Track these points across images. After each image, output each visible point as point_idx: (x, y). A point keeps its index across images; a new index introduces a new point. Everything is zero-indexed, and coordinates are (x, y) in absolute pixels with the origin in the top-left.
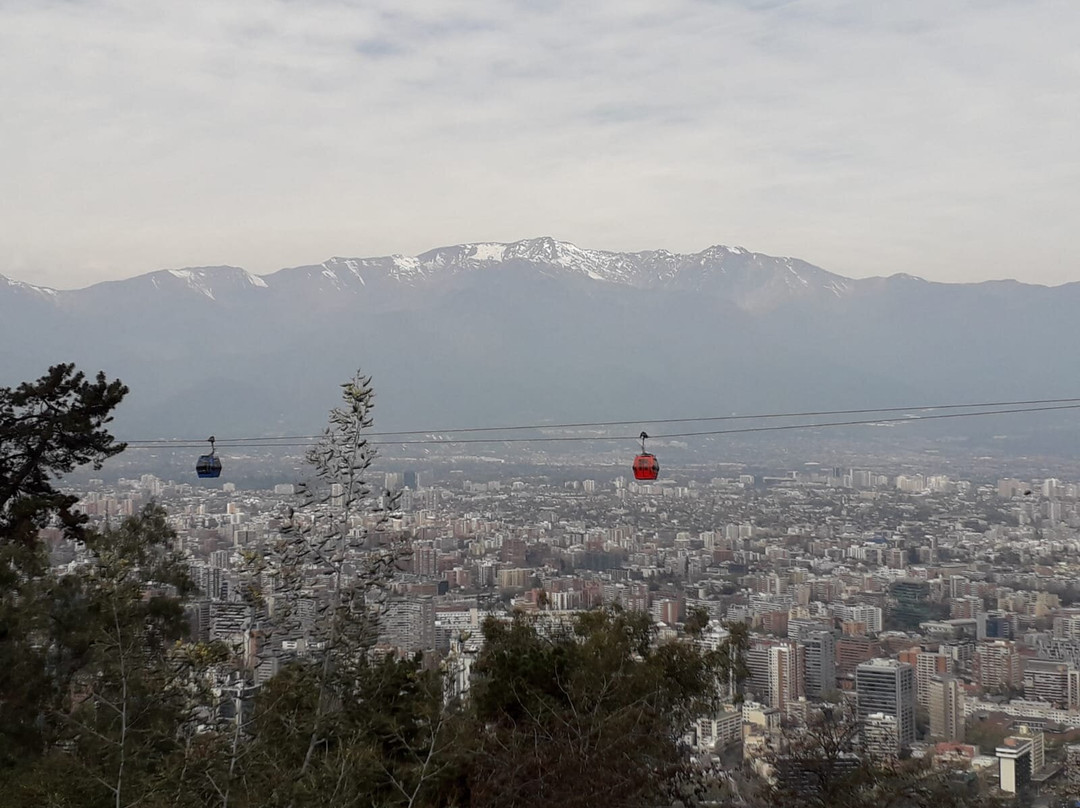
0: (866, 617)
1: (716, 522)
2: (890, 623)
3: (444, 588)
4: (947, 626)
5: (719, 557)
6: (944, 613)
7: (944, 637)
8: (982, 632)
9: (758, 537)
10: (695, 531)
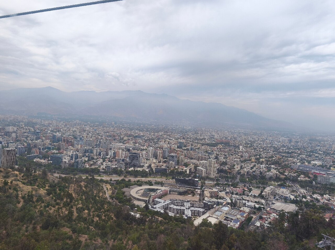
0: (174, 147)
1: (158, 132)
2: (178, 147)
3: (115, 140)
4: (186, 148)
5: (157, 137)
6: (185, 146)
7: (185, 150)
8: (190, 149)
9: (163, 134)
10: (154, 133)
